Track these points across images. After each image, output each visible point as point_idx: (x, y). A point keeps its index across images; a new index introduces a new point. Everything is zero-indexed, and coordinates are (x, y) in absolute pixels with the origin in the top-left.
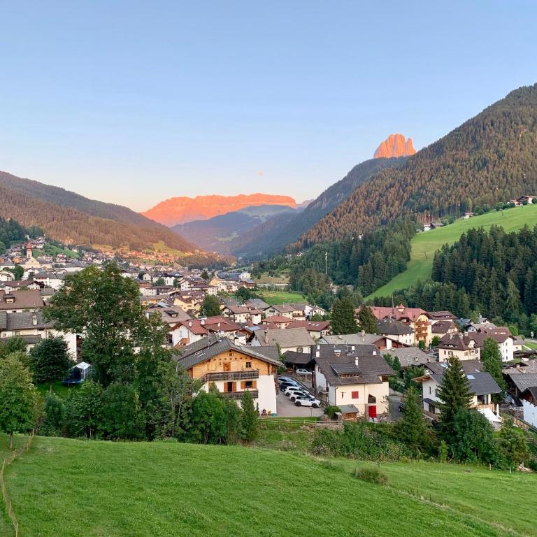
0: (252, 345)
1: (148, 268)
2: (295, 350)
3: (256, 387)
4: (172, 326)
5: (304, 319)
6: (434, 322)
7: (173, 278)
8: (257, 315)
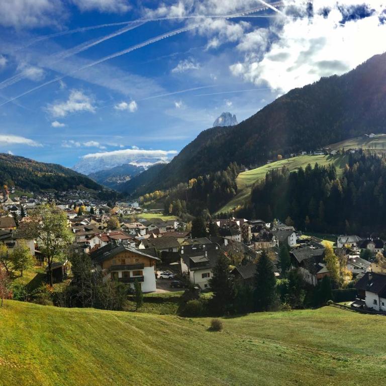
0: (140, 248)
1: (74, 201)
2: (167, 251)
3: (142, 274)
4: (90, 236)
5: (174, 230)
6: (252, 226)
7: (90, 207)
8: (143, 229)
